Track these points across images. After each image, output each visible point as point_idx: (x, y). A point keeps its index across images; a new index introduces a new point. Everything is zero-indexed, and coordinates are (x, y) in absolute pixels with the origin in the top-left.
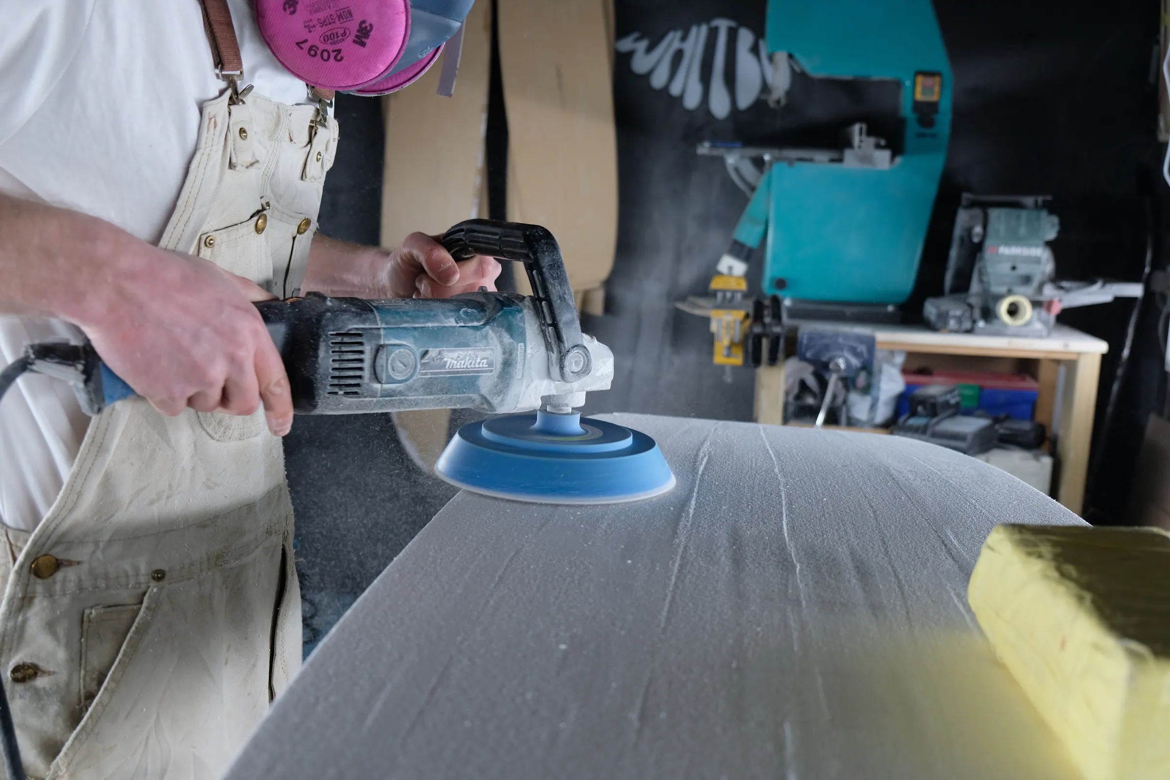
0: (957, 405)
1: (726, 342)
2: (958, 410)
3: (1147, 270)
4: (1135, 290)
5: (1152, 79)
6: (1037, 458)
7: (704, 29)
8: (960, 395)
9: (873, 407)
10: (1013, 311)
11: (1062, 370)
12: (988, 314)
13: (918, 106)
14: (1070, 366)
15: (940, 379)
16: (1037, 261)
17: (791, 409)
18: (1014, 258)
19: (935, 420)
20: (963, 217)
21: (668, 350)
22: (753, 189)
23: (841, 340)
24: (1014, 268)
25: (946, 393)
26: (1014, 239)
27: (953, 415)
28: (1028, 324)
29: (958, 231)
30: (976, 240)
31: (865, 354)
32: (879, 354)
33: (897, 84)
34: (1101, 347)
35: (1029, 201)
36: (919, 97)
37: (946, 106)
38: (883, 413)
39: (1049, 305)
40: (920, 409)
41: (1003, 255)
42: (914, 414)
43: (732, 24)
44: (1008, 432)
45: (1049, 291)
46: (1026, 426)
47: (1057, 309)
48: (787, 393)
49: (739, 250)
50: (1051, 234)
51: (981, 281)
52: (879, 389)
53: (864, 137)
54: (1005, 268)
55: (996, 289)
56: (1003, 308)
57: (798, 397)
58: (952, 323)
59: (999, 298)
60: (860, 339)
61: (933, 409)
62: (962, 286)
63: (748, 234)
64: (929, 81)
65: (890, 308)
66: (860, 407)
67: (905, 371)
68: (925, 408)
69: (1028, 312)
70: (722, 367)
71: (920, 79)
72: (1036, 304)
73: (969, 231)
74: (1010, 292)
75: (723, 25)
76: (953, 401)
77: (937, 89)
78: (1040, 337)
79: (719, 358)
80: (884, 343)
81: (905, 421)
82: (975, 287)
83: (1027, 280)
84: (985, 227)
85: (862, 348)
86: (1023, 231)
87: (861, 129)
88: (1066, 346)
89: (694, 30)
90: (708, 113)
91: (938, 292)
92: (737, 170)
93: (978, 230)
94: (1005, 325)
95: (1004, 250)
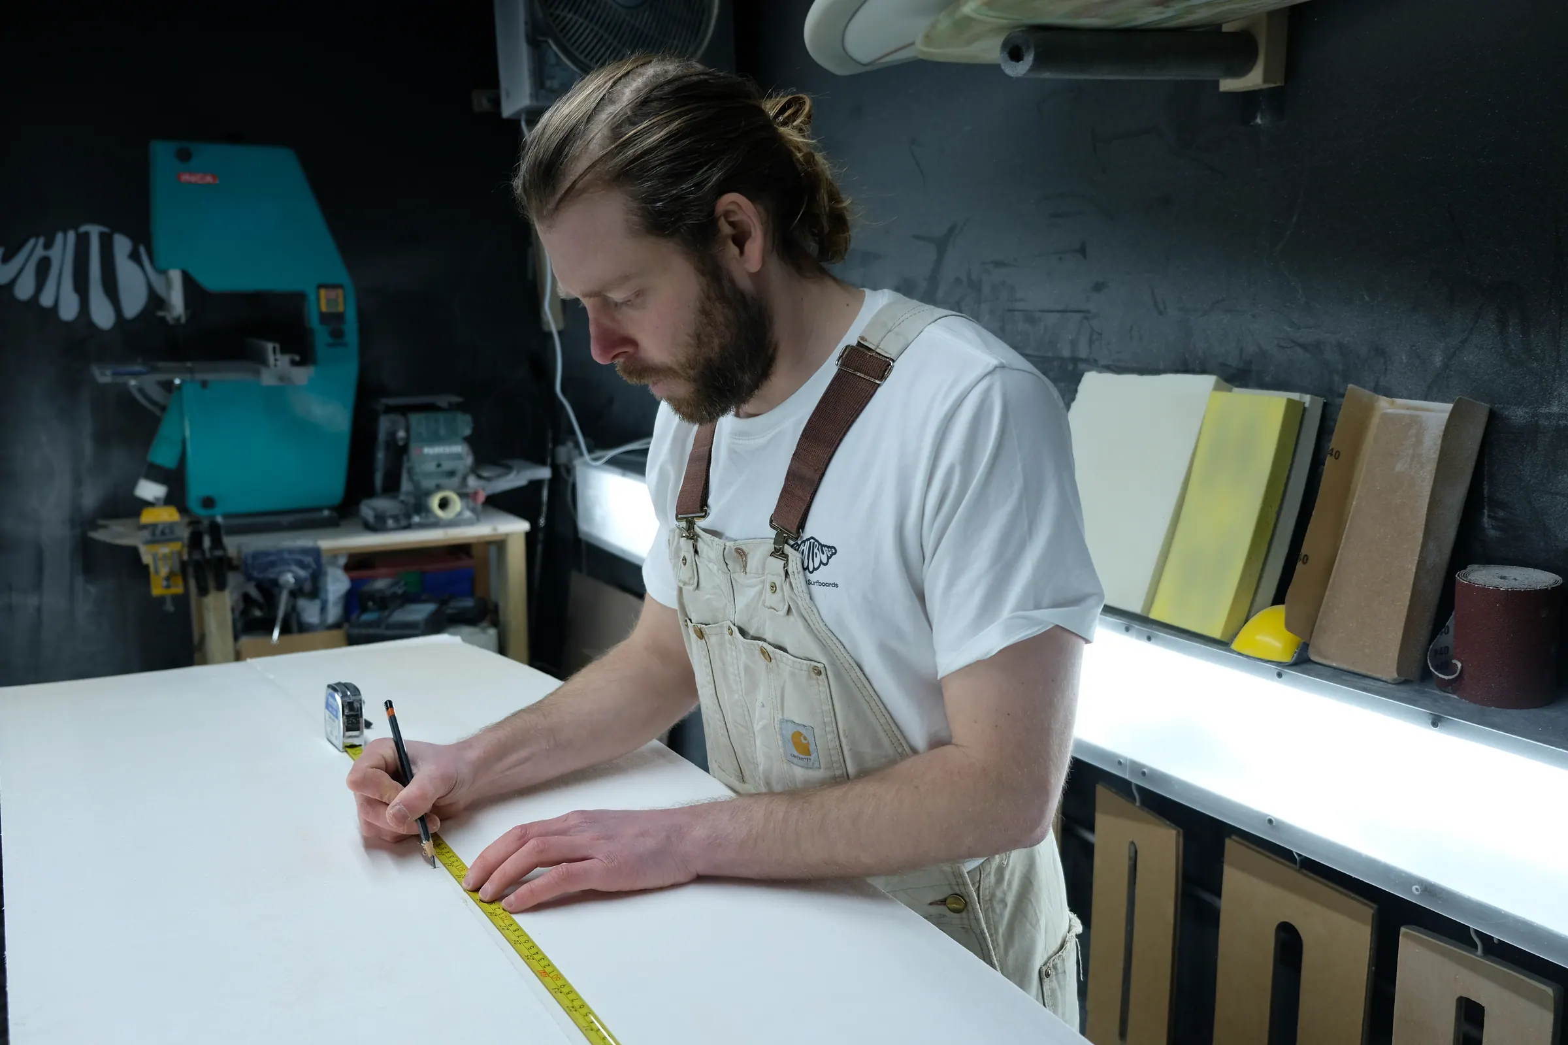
0: (404, 594)
1: (164, 571)
2: (409, 599)
3: (550, 446)
4: (545, 473)
5: (530, 276)
6: (484, 630)
7: (71, 235)
8: (406, 584)
9: (323, 609)
10: (444, 504)
11: (493, 550)
12: (420, 507)
13: (325, 318)
14: (499, 544)
15: (383, 571)
16: (458, 457)
17: (240, 625)
18: (438, 457)
19: (386, 613)
20: (384, 424)
21: (80, 580)
22: (164, 409)
23: (286, 556)
24: (439, 465)
25: (393, 585)
26: (436, 439)
27: (402, 605)
28: (460, 514)
29: (382, 436)
30: (401, 443)
31: (314, 566)
32: (324, 560)
33: (300, 297)
34: (523, 526)
35: (443, 401)
36: (324, 308)
37: (351, 316)
38: (334, 613)
39: (475, 494)
40: (370, 604)
41: (428, 455)
42: (365, 610)
43: (105, 230)
44: (454, 611)
45: (472, 482)
46: (468, 603)
47: (481, 498)
48: (233, 610)
49: (156, 474)
50: (468, 432)
51: (411, 479)
52: (326, 591)
53: (279, 356)
54: (431, 467)
55: (427, 484)
56: (434, 502)
57: (245, 613)
58: (390, 523)
59: (429, 493)
60: (305, 551)
61: (384, 602)
62: (392, 487)
63: (163, 455)
64: (333, 294)
65: (326, 513)
66: (310, 612)
67: (348, 568)
68: (374, 603)
69: (457, 504)
70: (161, 600)
71: (323, 292)
72: (462, 496)
73: (392, 435)
74: (439, 488)
75: (94, 231)
76: (400, 591)
77: (341, 300)
78: (469, 523)
79: (157, 590)
80: (329, 550)
81: (358, 617)
82: (406, 485)
83: (452, 474)
84: (408, 431)
85: (309, 560)
86: (442, 432)
87: (274, 348)
88: (495, 529)
89: (59, 237)
90: (91, 324)
91: (371, 494)
92: (141, 390)
93: (401, 434)
94: (436, 517)
95: (428, 450)
